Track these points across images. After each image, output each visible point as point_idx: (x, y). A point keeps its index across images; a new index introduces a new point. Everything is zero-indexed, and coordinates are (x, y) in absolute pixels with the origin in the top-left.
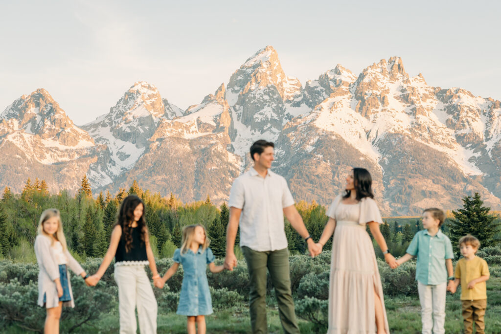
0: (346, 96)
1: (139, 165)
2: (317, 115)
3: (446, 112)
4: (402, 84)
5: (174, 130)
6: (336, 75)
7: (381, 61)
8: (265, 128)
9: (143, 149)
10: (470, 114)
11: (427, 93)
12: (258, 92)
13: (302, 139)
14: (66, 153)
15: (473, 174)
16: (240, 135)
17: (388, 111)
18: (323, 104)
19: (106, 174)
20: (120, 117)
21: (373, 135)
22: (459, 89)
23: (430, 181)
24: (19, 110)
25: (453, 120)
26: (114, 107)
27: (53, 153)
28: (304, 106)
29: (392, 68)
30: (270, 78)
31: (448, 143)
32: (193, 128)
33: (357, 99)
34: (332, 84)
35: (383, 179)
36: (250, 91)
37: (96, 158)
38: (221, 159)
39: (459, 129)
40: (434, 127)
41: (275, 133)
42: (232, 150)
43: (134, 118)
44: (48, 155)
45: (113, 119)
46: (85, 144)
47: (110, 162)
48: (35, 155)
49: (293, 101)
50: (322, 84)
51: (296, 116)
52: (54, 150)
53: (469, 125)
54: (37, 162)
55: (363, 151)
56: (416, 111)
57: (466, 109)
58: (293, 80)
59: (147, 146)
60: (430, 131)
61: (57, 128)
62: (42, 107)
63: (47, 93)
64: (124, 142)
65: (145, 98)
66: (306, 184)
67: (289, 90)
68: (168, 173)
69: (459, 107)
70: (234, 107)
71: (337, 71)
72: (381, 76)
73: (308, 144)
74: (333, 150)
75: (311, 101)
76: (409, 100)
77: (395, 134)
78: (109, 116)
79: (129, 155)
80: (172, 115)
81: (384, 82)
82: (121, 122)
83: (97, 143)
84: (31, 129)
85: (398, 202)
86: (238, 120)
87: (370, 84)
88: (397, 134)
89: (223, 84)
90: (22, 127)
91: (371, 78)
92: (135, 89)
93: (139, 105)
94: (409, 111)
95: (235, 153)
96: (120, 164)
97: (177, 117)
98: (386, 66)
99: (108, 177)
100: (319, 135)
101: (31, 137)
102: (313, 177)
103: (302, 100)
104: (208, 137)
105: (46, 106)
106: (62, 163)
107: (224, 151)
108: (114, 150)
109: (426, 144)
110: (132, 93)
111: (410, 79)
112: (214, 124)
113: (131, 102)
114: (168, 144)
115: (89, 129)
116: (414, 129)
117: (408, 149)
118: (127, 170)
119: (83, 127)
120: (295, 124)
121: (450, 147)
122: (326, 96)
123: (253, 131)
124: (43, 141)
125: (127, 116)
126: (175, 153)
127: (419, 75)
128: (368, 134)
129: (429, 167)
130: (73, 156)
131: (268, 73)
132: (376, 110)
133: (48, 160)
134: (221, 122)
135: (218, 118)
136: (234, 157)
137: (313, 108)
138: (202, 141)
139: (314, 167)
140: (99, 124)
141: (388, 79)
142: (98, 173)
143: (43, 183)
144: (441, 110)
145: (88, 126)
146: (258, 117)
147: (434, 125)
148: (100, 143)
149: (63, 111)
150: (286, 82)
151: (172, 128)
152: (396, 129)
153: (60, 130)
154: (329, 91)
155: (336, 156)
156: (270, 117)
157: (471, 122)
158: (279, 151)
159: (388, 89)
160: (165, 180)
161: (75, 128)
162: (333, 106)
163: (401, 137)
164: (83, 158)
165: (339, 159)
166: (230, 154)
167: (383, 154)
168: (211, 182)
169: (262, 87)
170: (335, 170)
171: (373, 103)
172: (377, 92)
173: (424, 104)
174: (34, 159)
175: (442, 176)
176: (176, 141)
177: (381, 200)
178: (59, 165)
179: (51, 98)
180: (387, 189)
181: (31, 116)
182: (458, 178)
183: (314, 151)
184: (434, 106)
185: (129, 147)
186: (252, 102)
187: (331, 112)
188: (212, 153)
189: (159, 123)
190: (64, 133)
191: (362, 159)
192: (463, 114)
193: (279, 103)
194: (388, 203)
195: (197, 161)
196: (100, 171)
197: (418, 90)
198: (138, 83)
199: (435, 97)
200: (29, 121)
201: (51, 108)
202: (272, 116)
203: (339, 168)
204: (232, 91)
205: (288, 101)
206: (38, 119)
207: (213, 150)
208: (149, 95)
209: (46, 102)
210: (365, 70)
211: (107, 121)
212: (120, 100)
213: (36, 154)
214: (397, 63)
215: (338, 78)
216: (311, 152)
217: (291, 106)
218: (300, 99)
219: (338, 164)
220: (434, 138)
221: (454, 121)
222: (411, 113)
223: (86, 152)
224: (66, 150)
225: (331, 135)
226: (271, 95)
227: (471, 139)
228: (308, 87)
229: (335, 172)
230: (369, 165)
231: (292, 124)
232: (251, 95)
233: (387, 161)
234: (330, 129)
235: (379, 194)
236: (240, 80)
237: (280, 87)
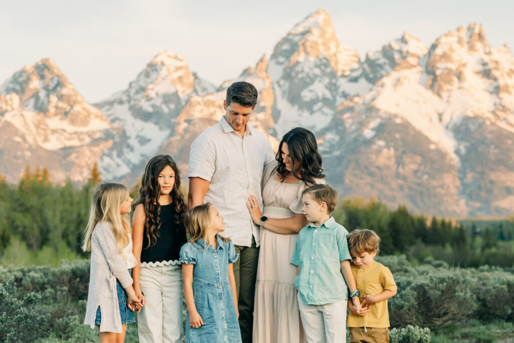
0: (415, 70)
2: (378, 94)
4: (483, 56)
5: (205, 108)
6: (403, 46)
7: (458, 28)
8: (315, 109)
9: (167, 132)
12: (307, 65)
13: (359, 123)
14: (75, 136)
17: (466, 89)
18: (387, 81)
19: (123, 161)
20: (140, 93)
21: (446, 118)
24: (21, 84)
26: (134, 82)
27: (59, 136)
28: (363, 82)
29: (470, 37)
30: (321, 48)
33: (428, 75)
34: (397, 56)
35: (459, 171)
36: (298, 63)
37: (110, 143)
41: (326, 115)
42: (275, 134)
43: (157, 94)
44: (53, 138)
45: (132, 95)
46: (98, 125)
47: (127, 147)
48: (38, 138)
49: (349, 75)
50: (385, 56)
51: (352, 93)
52: (60, 132)
54: (40, 147)
55: (433, 137)
56: (499, 89)
58: (350, 50)
59: (173, 128)
61: (65, 106)
62: (47, 80)
63: (52, 64)
64: (145, 123)
65: (171, 70)
66: (365, 176)
67: (345, 62)
70: (278, 83)
71: (403, 40)
72: (456, 46)
73: (367, 128)
75: (371, 75)
76: (491, 76)
77: (474, 117)
78: (127, 92)
79: (151, 140)
80: (203, 91)
81: (461, 54)
82: (141, 99)
83: (112, 125)
84: (34, 107)
85: (477, 201)
86: (283, 98)
87: (443, 56)
88: (476, 117)
89: (264, 55)
90: (23, 104)
91: (445, 49)
92: (159, 59)
93: (164, 79)
94: (491, 90)
95: (278, 137)
96: (140, 149)
97: (209, 94)
98: (464, 34)
99: (125, 165)
100: (380, 117)
101: (34, 116)
102: (373, 169)
103: (361, 74)
105: (52, 79)
106: (71, 148)
108: (131, 132)
110: (156, 65)
111: (493, 51)
113: (153, 76)
114: (197, 126)
115: (103, 107)
116: (497, 111)
117: (489, 136)
118: (147, 157)
119: (98, 106)
120: (352, 104)
122: (389, 70)
123: (300, 112)
125: (148, 92)
127: (504, 46)
128: (440, 116)
130: (83, 140)
132: (450, 87)
133: (53, 144)
134: (262, 100)
137: (374, 84)
139: (374, 156)
140: (115, 101)
141: (467, 50)
142: (113, 160)
143: (45, 172)
145: (102, 104)
146: (307, 95)
148: (116, 125)
149: (72, 85)
151: (202, 108)
152: (476, 111)
153: (69, 108)
154: (393, 64)
155: (401, 143)
156: (320, 95)
158: (332, 137)
159: (466, 63)
161: (86, 106)
162: (398, 81)
163: (480, 121)
164: (95, 142)
165: (405, 146)
167: (459, 141)
169: (312, 59)
170: (399, 160)
171: (447, 80)
172: (452, 66)
173: (510, 82)
174: (37, 143)
176: (207, 123)
177: (455, 197)
178: (67, 151)
179: (58, 70)
180: (465, 185)
181: (34, 91)
183: (375, 137)
185: (151, 130)
186: (300, 76)
187: (395, 90)
189: (188, 101)
190: (72, 112)
191: (432, 147)
193: (333, 78)
194: (463, 201)
196: (115, 158)
197: (502, 65)
198: (162, 51)
200: (32, 97)
201: (59, 81)
203: (405, 158)
204: (276, 63)
205: (343, 76)
206: (42, 94)
208: (175, 68)
209: (51, 74)
210: (438, 40)
211: (124, 98)
212: (141, 73)
213: (40, 137)
214: (477, 30)
215: (405, 48)
216: (370, 138)
217: (347, 82)
218: (358, 73)
219: (404, 152)
222: (493, 92)
223: (98, 136)
224: (76, 133)
225: (395, 117)
226: (323, 68)
228: (368, 60)
229: (399, 162)
230: (441, 154)
231: (348, 103)
232: (298, 68)
233: (463, 150)
234: (393, 110)
235: (453, 190)
236: (286, 50)
237: (334, 58)
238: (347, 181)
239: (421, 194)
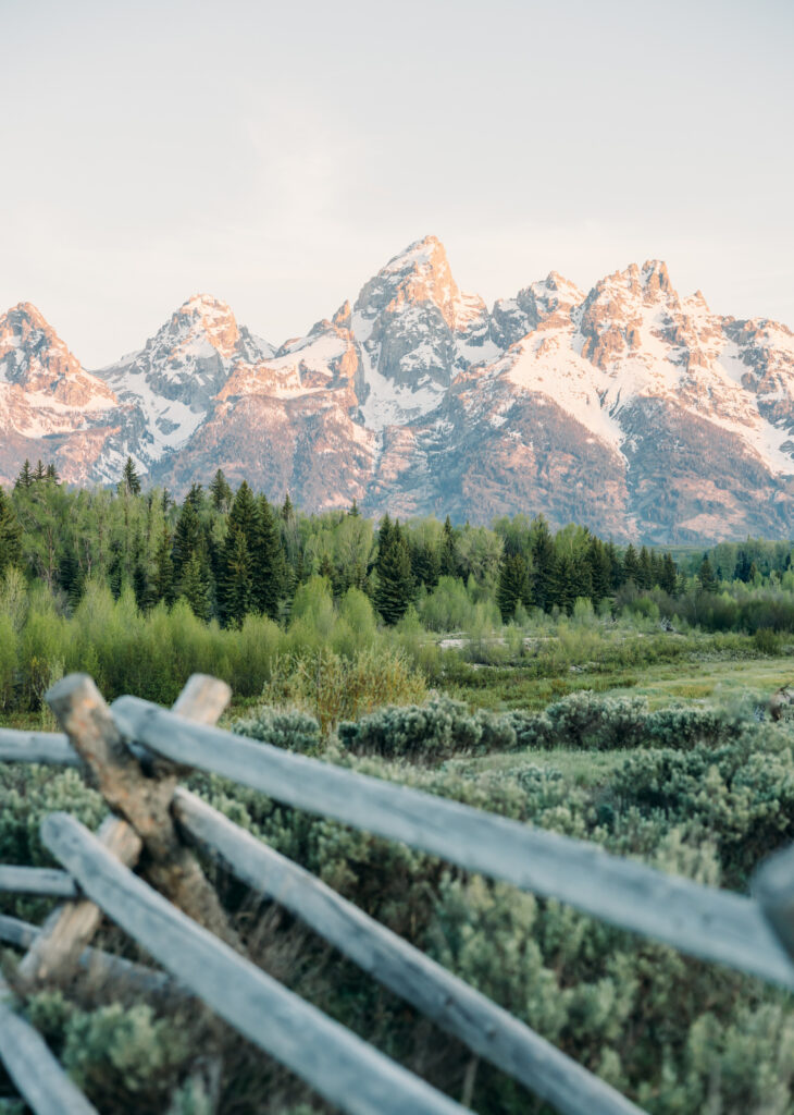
0: (565, 329)
1: (194, 443)
2: (513, 362)
3: (741, 361)
4: (666, 309)
5: (258, 381)
6: (549, 292)
7: (630, 266)
8: (420, 383)
9: (204, 414)
10: (785, 366)
11: (710, 326)
12: (408, 319)
13: (484, 405)
14: (67, 419)
15: (787, 473)
16: (375, 394)
17: (640, 357)
18: (523, 342)
19: (138, 457)
20: (163, 357)
21: (611, 399)
22: (766, 322)
23: (710, 483)
25: (755, 375)
26: (153, 338)
27: (43, 418)
28: (489, 344)
29: (648, 281)
30: (430, 293)
31: (744, 416)
32: (292, 380)
33: (585, 335)
34: (540, 306)
35: (627, 477)
36: (396, 315)
37: (119, 429)
38: (342, 436)
39: (766, 393)
40: (719, 388)
41: (436, 392)
42: (361, 420)
43: (188, 358)
44: (35, 422)
45: (151, 360)
46: (100, 404)
47: (144, 436)
48: (12, 421)
49: (470, 335)
50: (522, 307)
51: (474, 362)
52: (46, 413)
53: (783, 385)
54: (17, 433)
55: (592, 427)
56: (689, 358)
57: (778, 357)
58: (471, 298)
59: (211, 409)
60: (712, 394)
61: (52, 374)
62: (25, 335)
63: (34, 311)
64: (170, 402)
65: (209, 324)
66: (491, 483)
67: (462, 315)
68: (247, 458)
69: (765, 353)
70: (365, 344)
71: (550, 284)
72: (628, 295)
73: (496, 413)
74: (540, 425)
75: (502, 336)
76: (677, 339)
77: (650, 398)
78: (143, 355)
79: (179, 425)
80: (256, 355)
81: (633, 305)
82: (165, 365)
83: (122, 403)
84: (6, 375)
85: (653, 520)
86: (373, 367)
87: (608, 308)
88: (654, 399)
89: (346, 302)
91: (611, 298)
92: (191, 307)
93: (198, 336)
94: (676, 359)
95: (366, 425)
96: (162, 440)
97: (263, 360)
98: (640, 279)
99: (141, 463)
100: (515, 397)
101: (6, 388)
102: (503, 472)
103: (487, 334)
104: (318, 396)
105: (33, 334)
106: (60, 435)
107: (347, 422)
108: (150, 414)
109: (705, 417)
110: (186, 315)
111: (681, 301)
112: (330, 374)
113: (184, 331)
114: (247, 406)
115: (109, 377)
116: (684, 390)
117: (673, 426)
118: (174, 451)
119: (98, 374)
120: (473, 377)
121: (748, 424)
122: (529, 328)
123: (398, 387)
124: (27, 396)
125: (175, 356)
126: (259, 424)
127: (696, 295)
128: (602, 396)
129: (709, 459)
130: (79, 426)
131: (428, 284)
132: (618, 355)
133: (36, 431)
134: (342, 370)
135: (337, 363)
136: (365, 433)
137: (506, 348)
138: (309, 403)
139: (505, 454)
140: (126, 368)
141: (641, 299)
142: (123, 455)
143: (51, 470)
144: (734, 357)
145: (107, 371)
146: (408, 363)
147: (720, 384)
148: (128, 403)
149: (63, 343)
150: (458, 301)
151: (255, 379)
152: (653, 390)
153: (59, 377)
154: (535, 320)
155: (544, 435)
156: (428, 364)
157: (787, 380)
158: (444, 425)
159: (641, 319)
160: (242, 472)
161: (84, 374)
162: (542, 347)
163: (661, 404)
164: (97, 427)
165: (550, 440)
166: (356, 428)
167: (628, 433)
168: (322, 476)
169: (416, 310)
170: (541, 460)
171: (613, 343)
172: (621, 322)
173: (704, 347)
174: (11, 427)
175: (732, 476)
176: (261, 401)
177: (622, 515)
178: (55, 440)
179: (44, 321)
180: (635, 496)
181: (7, 351)
182: (761, 479)
183: (507, 425)
184: (720, 348)
185: (178, 411)
186: (398, 335)
187: (537, 357)
188: (326, 425)
189: (233, 370)
190: (64, 382)
191: (590, 441)
192: (772, 366)
193: (446, 339)
194: (634, 520)
195: (297, 439)
196: (126, 452)
197: (693, 322)
198: (195, 296)
199: (724, 334)
201: (43, 337)
202: (432, 362)
203: (550, 457)
204: (363, 316)
205: (462, 336)
206: (20, 356)
207: (327, 418)
208: (215, 320)
209: (33, 327)
210: (600, 283)
211: (140, 363)
212: (164, 327)
213: (15, 419)
215: (551, 295)
216: (500, 427)
217: (467, 344)
218: (482, 332)
219: (549, 449)
220: (720, 406)
221: (757, 378)
222: (680, 362)
223: (102, 418)
224: (68, 413)
225: (536, 397)
226: (431, 323)
227: (786, 411)
228: (497, 311)
229: (542, 463)
230: (603, 452)
231: (467, 375)
232: (396, 324)
233: (634, 447)
234: (534, 387)
235: (619, 505)
236: (377, 296)
237: (448, 309)
238: (466, 490)
239: (573, 508)
